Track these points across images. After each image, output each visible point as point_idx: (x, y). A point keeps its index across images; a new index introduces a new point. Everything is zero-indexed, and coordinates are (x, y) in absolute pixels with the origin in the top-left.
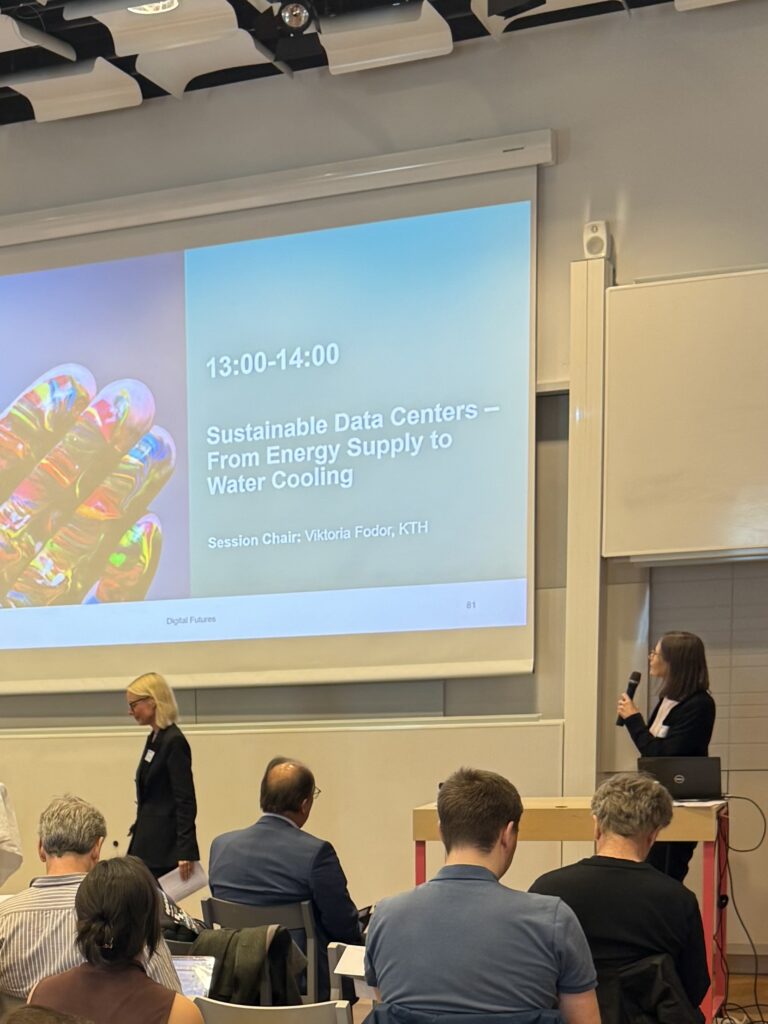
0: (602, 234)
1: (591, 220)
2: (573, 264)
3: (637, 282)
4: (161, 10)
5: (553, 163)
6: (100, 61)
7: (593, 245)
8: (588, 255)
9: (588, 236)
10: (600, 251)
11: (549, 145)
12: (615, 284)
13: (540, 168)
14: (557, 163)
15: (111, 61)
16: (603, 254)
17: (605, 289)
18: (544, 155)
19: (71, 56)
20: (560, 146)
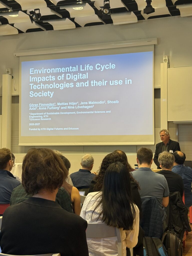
0: (167, 58)
1: (165, 55)
2: (161, 64)
3: (174, 67)
4: (80, 9)
5: (157, 44)
6: (67, 19)
7: (165, 60)
8: (164, 62)
9: (164, 58)
10: (166, 61)
11: (156, 41)
12: (169, 68)
13: (155, 45)
14: (158, 44)
15: (69, 19)
16: (167, 62)
17: (167, 68)
18: (155, 43)
19: (62, 17)
20: (159, 41)
